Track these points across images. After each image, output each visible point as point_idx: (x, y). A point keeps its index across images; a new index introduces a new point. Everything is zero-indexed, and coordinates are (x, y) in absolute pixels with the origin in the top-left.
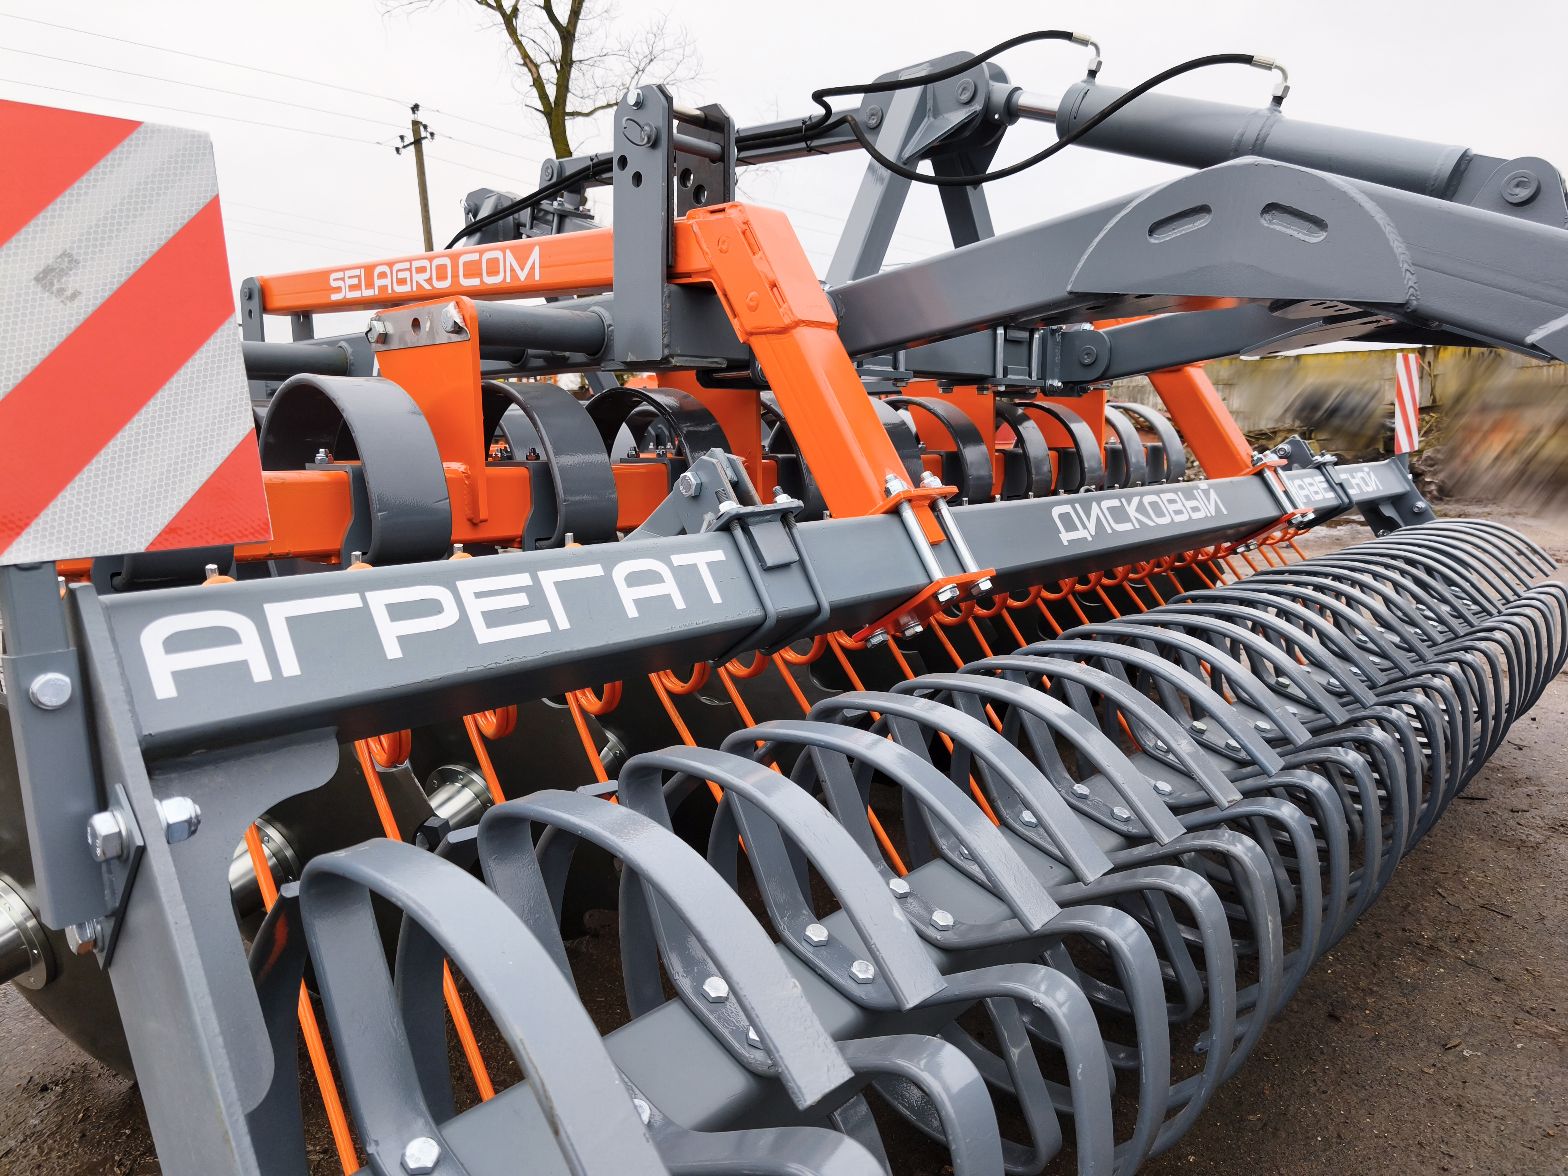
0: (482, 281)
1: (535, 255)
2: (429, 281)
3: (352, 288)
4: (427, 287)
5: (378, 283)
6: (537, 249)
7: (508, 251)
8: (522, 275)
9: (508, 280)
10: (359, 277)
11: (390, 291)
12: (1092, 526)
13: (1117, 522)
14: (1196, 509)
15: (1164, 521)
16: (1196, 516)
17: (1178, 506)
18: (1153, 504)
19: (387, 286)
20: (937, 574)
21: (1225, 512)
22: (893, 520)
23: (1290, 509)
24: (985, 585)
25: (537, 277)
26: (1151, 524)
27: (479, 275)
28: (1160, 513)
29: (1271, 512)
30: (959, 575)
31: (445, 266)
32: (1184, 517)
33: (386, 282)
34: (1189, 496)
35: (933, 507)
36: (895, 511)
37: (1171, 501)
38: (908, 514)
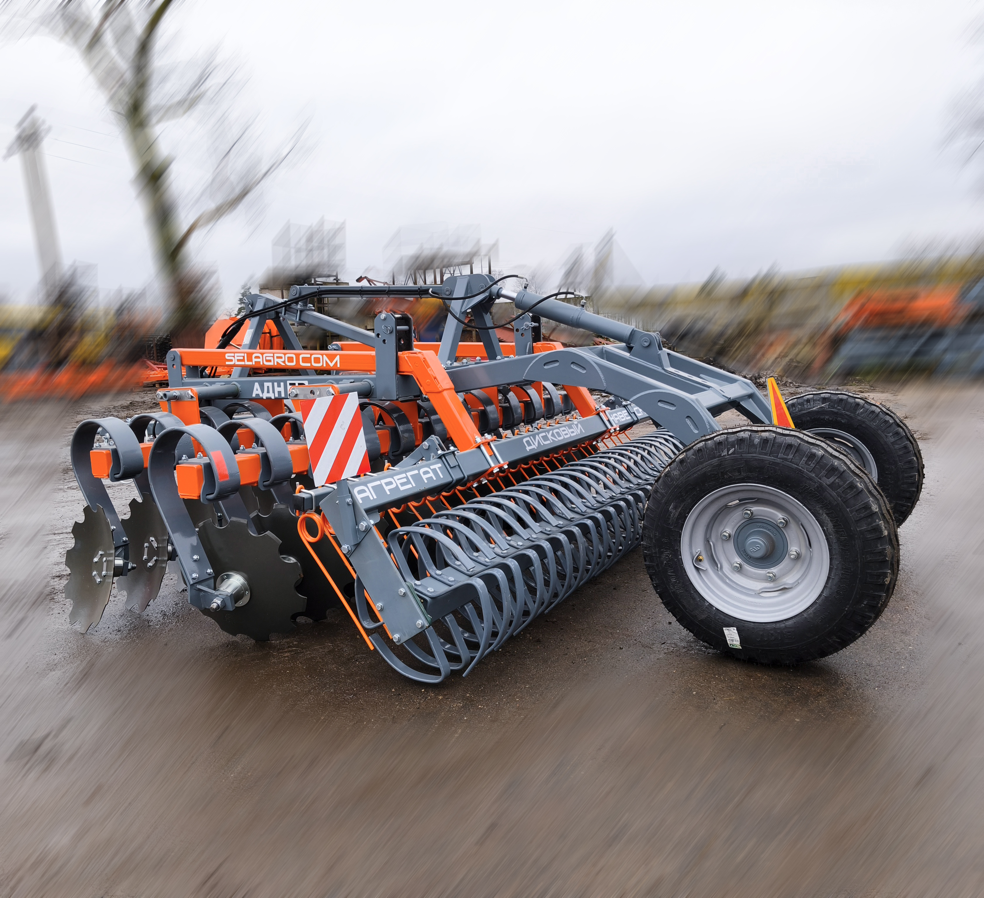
0: (311, 364)
1: (338, 358)
2: (284, 362)
3: (238, 360)
4: (283, 364)
5: (254, 360)
6: (338, 357)
7: (324, 356)
8: (331, 365)
9: (325, 365)
10: (244, 357)
11: (261, 363)
12: (536, 444)
13: (545, 441)
14: (572, 432)
15: (561, 438)
16: (572, 435)
17: (566, 432)
18: (557, 433)
19: (260, 362)
20: (493, 465)
21: (584, 432)
22: (478, 450)
23: (609, 427)
24: (506, 467)
25: (338, 366)
26: (556, 440)
27: (311, 363)
28: (559, 435)
29: (602, 429)
30: (499, 465)
31: (293, 357)
32: (568, 436)
33: (260, 360)
34: (570, 427)
35: (489, 444)
36: (479, 447)
37: (563, 431)
38: (483, 448)
